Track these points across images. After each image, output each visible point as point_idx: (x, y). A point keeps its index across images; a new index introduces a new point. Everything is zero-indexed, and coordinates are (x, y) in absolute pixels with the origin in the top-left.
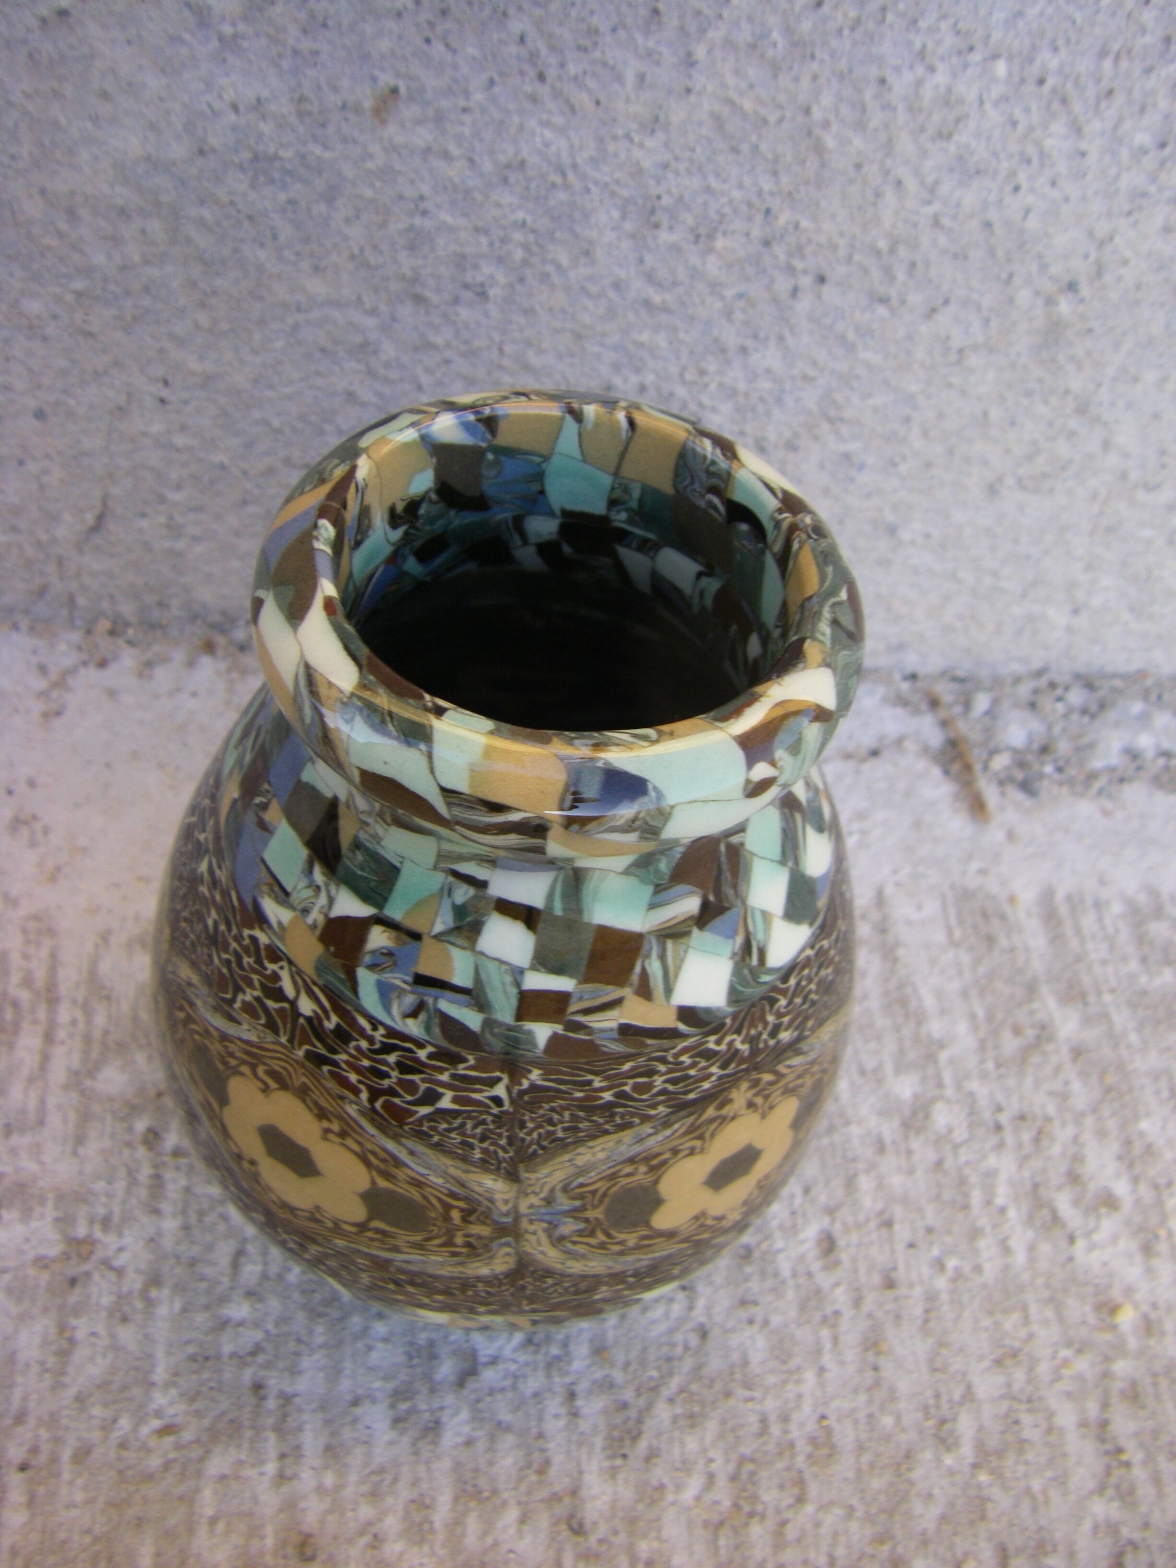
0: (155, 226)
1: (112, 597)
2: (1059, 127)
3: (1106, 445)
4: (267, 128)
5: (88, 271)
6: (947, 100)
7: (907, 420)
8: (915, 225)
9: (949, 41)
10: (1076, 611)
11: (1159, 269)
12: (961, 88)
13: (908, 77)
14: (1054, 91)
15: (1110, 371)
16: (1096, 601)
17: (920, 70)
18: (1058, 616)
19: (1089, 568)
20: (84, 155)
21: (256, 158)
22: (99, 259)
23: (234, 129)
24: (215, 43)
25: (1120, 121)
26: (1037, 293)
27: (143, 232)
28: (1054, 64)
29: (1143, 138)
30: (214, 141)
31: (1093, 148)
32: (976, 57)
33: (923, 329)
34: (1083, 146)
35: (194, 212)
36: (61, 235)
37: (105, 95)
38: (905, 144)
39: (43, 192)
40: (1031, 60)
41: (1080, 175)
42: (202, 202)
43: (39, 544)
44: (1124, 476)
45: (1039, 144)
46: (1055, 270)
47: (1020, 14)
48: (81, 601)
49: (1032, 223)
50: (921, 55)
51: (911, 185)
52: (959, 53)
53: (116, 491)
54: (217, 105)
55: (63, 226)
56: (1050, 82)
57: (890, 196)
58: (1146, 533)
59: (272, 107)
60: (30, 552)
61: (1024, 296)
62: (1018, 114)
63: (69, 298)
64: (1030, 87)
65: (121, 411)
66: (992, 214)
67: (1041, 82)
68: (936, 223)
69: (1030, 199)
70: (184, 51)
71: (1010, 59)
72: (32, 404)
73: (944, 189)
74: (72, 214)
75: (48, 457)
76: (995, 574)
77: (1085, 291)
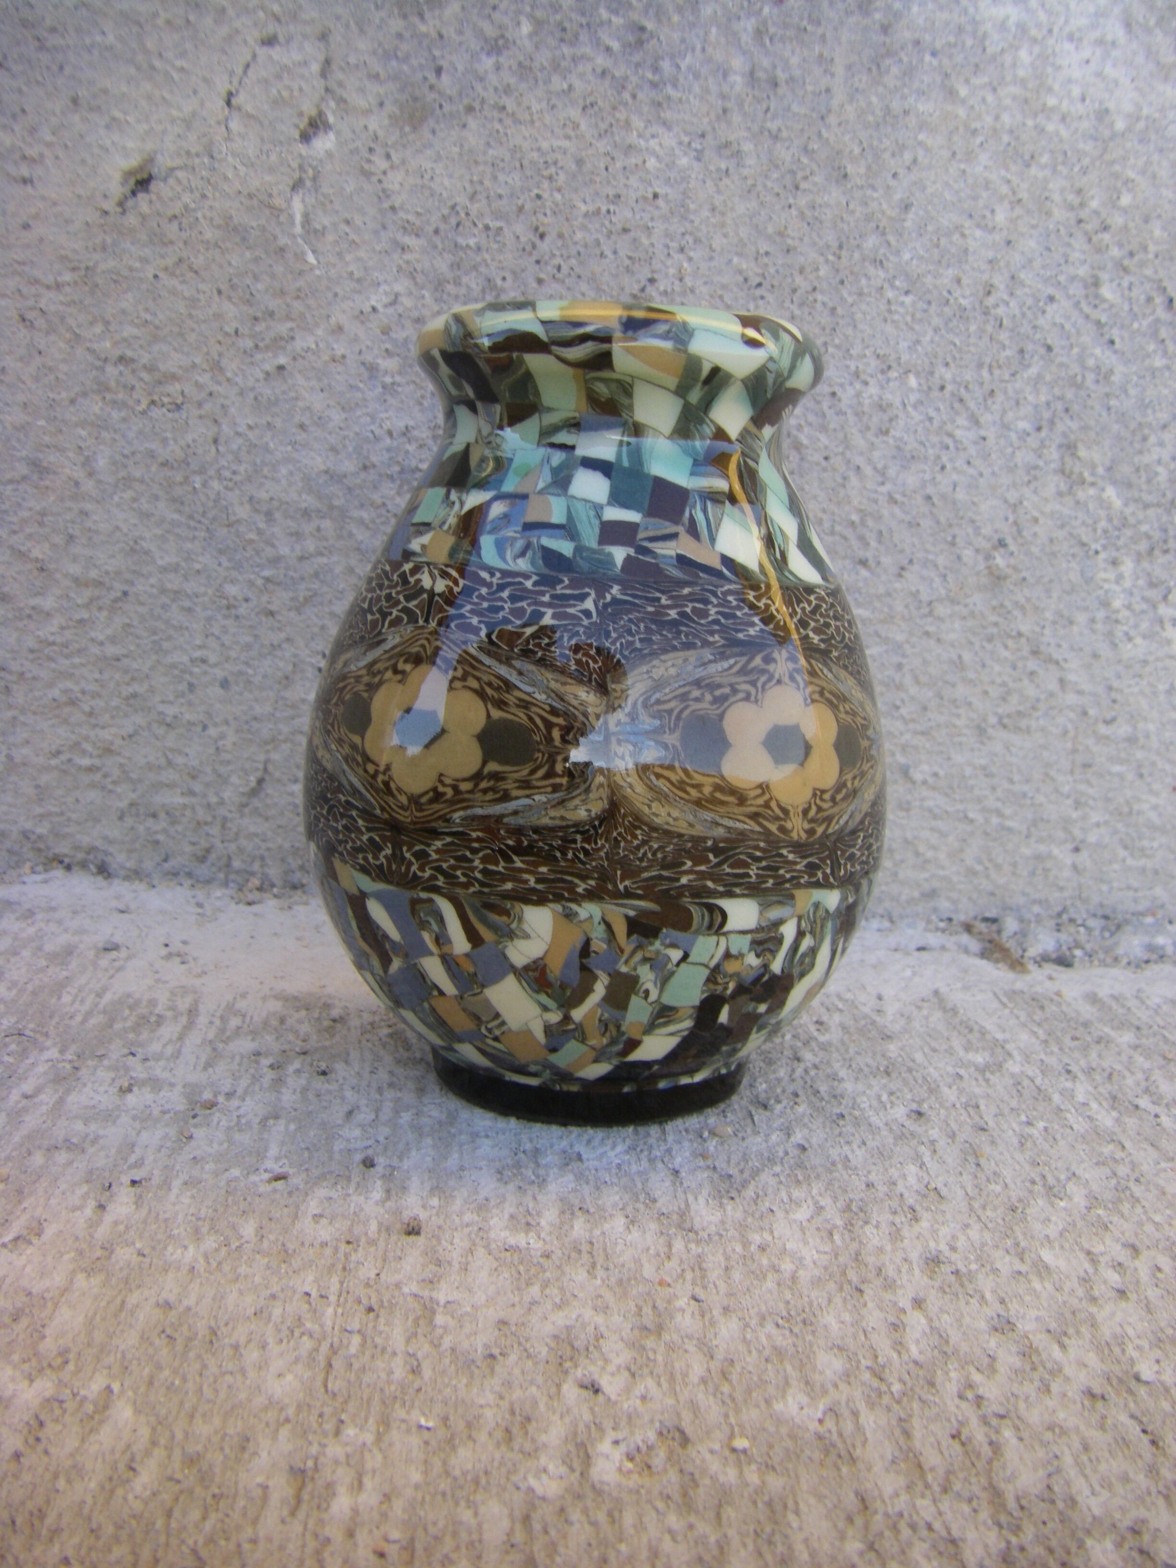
0: (326, 524)
1: (262, 858)
2: (962, 421)
3: (1062, 681)
4: (411, 448)
5: (275, 561)
6: (882, 407)
7: (899, 667)
8: (876, 502)
9: (874, 363)
10: (1077, 850)
11: (1062, 526)
12: (888, 396)
13: (851, 391)
14: (953, 394)
15: (1048, 615)
16: (1092, 838)
17: (858, 386)
18: (1062, 854)
19: (1077, 805)
20: (284, 471)
21: (402, 471)
22: (285, 551)
23: (389, 450)
24: (380, 390)
25: (1004, 412)
26: (977, 551)
27: (319, 529)
28: (948, 376)
29: (1023, 425)
30: (374, 459)
31: (991, 433)
32: (893, 374)
33: (898, 585)
34: (983, 433)
35: (356, 513)
36: (260, 532)
37: (302, 427)
38: (858, 441)
39: (251, 499)
40: (932, 373)
41: (986, 456)
42: (362, 506)
43: (209, 805)
44: (1085, 713)
45: (950, 435)
46: (986, 531)
47: (918, 342)
48: (237, 864)
49: (961, 495)
50: (857, 375)
51: (868, 471)
52: (883, 372)
53: (275, 756)
54: (378, 432)
55: (262, 525)
56: (949, 388)
57: (854, 481)
58: (1117, 768)
59: (416, 433)
60: (201, 814)
61: (968, 554)
62: (932, 413)
63: (259, 582)
64: (936, 394)
65: (287, 680)
66: (930, 490)
67: (942, 388)
68: (892, 500)
69: (955, 477)
70: (359, 395)
71: (918, 375)
72: (219, 673)
73: (892, 472)
74: (269, 514)
75: (227, 722)
76: (999, 814)
77: (1012, 547)
